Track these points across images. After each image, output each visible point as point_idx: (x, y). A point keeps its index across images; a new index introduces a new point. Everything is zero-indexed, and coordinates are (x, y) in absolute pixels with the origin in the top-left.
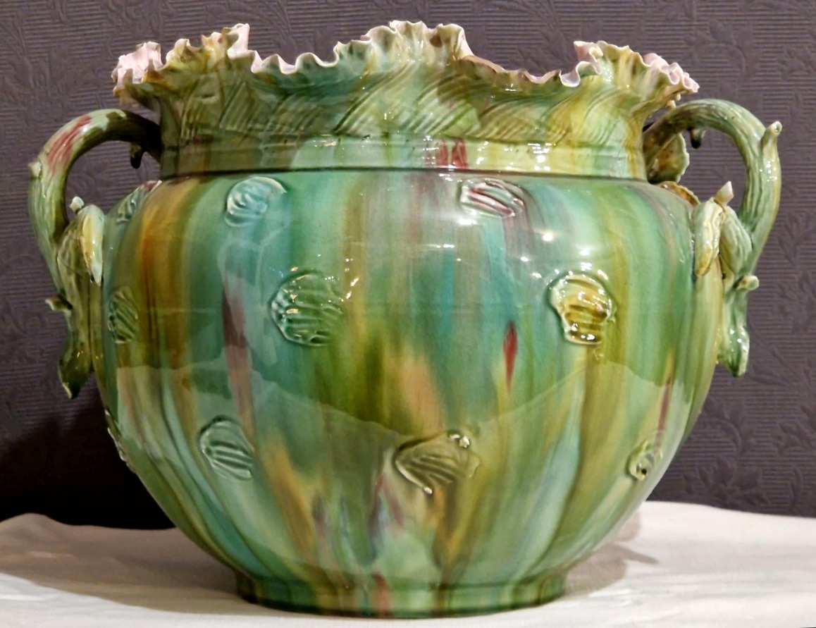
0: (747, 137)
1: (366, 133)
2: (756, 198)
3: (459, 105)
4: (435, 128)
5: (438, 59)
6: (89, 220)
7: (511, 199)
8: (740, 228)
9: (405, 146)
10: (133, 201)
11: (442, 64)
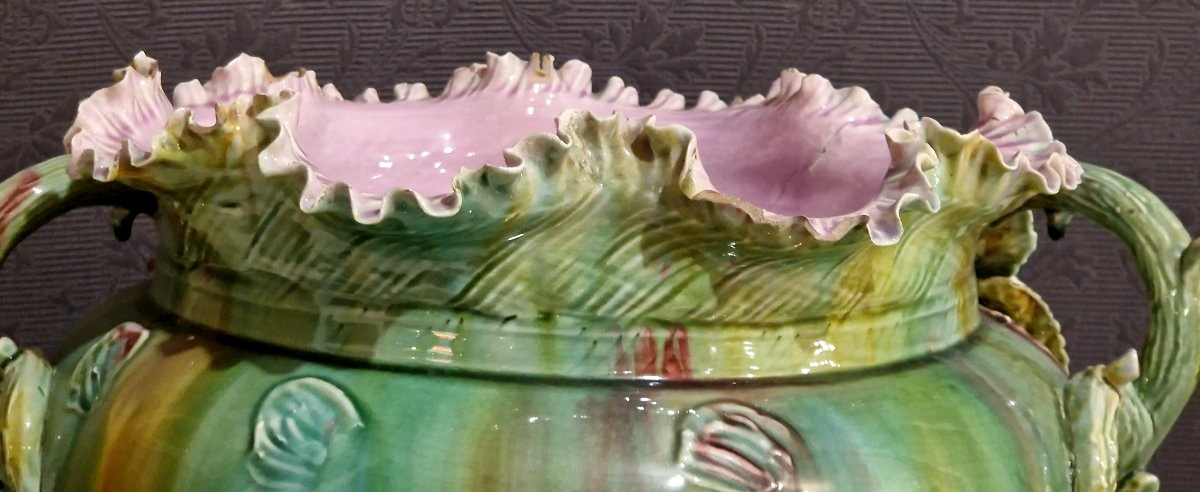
0: (1156, 249)
1: (508, 313)
2: (1166, 357)
3: (680, 269)
4: (634, 306)
5: (645, 186)
6: (20, 396)
7: (768, 454)
8: (1139, 409)
9: (576, 339)
10: (95, 370)
11: (652, 197)
